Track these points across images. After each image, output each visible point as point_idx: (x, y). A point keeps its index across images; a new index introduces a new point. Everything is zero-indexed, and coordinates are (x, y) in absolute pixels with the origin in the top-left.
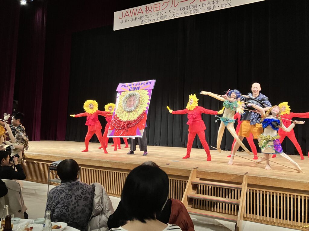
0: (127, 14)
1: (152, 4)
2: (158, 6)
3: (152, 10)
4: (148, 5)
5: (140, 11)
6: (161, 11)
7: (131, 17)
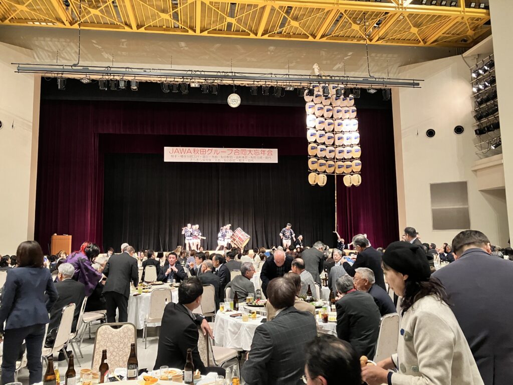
0: (177, 151)
1: (199, 148)
2: (204, 151)
3: (199, 152)
4: (196, 148)
5: (189, 151)
6: (206, 154)
7: (180, 154)
